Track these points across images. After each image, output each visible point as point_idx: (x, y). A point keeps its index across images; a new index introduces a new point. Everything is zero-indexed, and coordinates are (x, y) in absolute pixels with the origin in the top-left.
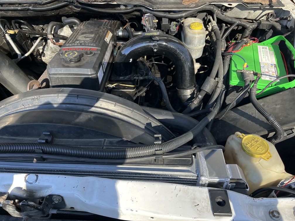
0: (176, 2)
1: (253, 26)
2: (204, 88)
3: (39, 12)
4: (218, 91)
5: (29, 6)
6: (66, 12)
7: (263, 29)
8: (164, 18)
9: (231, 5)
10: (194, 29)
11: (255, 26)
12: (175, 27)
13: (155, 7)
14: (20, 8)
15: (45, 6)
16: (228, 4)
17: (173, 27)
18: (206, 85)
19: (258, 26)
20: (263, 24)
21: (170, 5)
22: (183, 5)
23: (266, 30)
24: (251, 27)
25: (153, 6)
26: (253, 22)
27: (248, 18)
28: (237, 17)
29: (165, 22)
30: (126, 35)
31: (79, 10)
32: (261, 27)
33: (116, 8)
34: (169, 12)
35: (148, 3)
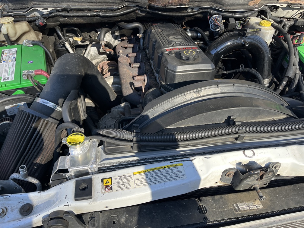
0: (244, 4)
1: (291, 23)
2: (289, 75)
3: (106, 18)
4: (298, 76)
5: (100, 12)
6: (131, 17)
7: (299, 25)
8: (230, 18)
9: (283, 6)
10: (265, 26)
11: (292, 23)
12: (240, 26)
13: (225, 8)
14: (89, 14)
15: (116, 11)
16: (280, 5)
17: (239, 26)
18: (290, 72)
19: (294, 24)
20: (299, 21)
21: (238, 6)
22: (249, 5)
23: (301, 26)
24: (289, 24)
25: (224, 7)
26: (290, 20)
27: (285, 17)
28: (278, 16)
29: (232, 21)
30: (195, 36)
31: (144, 14)
32: (297, 24)
33: (183, 12)
34: (235, 12)
35: (218, 5)
